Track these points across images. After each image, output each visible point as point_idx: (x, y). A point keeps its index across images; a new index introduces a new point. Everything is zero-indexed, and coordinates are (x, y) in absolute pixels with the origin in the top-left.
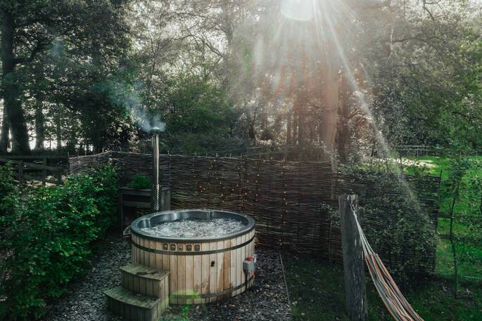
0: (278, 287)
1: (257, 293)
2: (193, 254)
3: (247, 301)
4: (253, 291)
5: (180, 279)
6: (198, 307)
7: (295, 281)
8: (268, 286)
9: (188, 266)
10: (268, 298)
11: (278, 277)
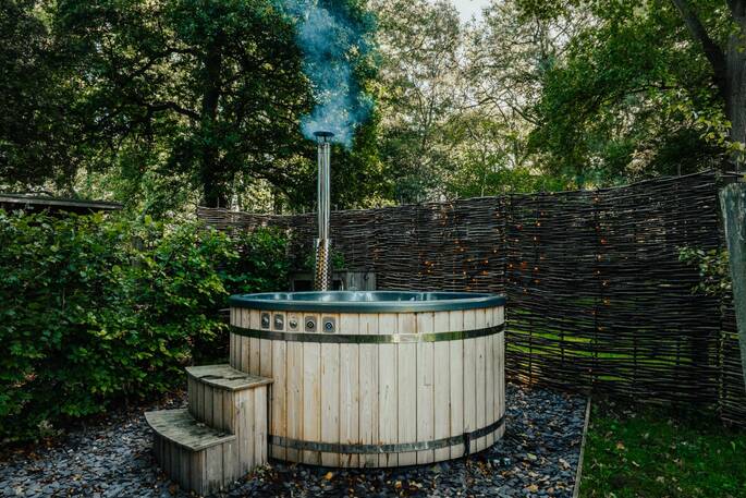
0: (557, 463)
1: (494, 468)
2: (319, 339)
3: (462, 479)
4: (485, 462)
5: (292, 397)
6: (330, 475)
7: (612, 456)
8: (534, 457)
9: (310, 368)
10: (520, 481)
11: (566, 441)
